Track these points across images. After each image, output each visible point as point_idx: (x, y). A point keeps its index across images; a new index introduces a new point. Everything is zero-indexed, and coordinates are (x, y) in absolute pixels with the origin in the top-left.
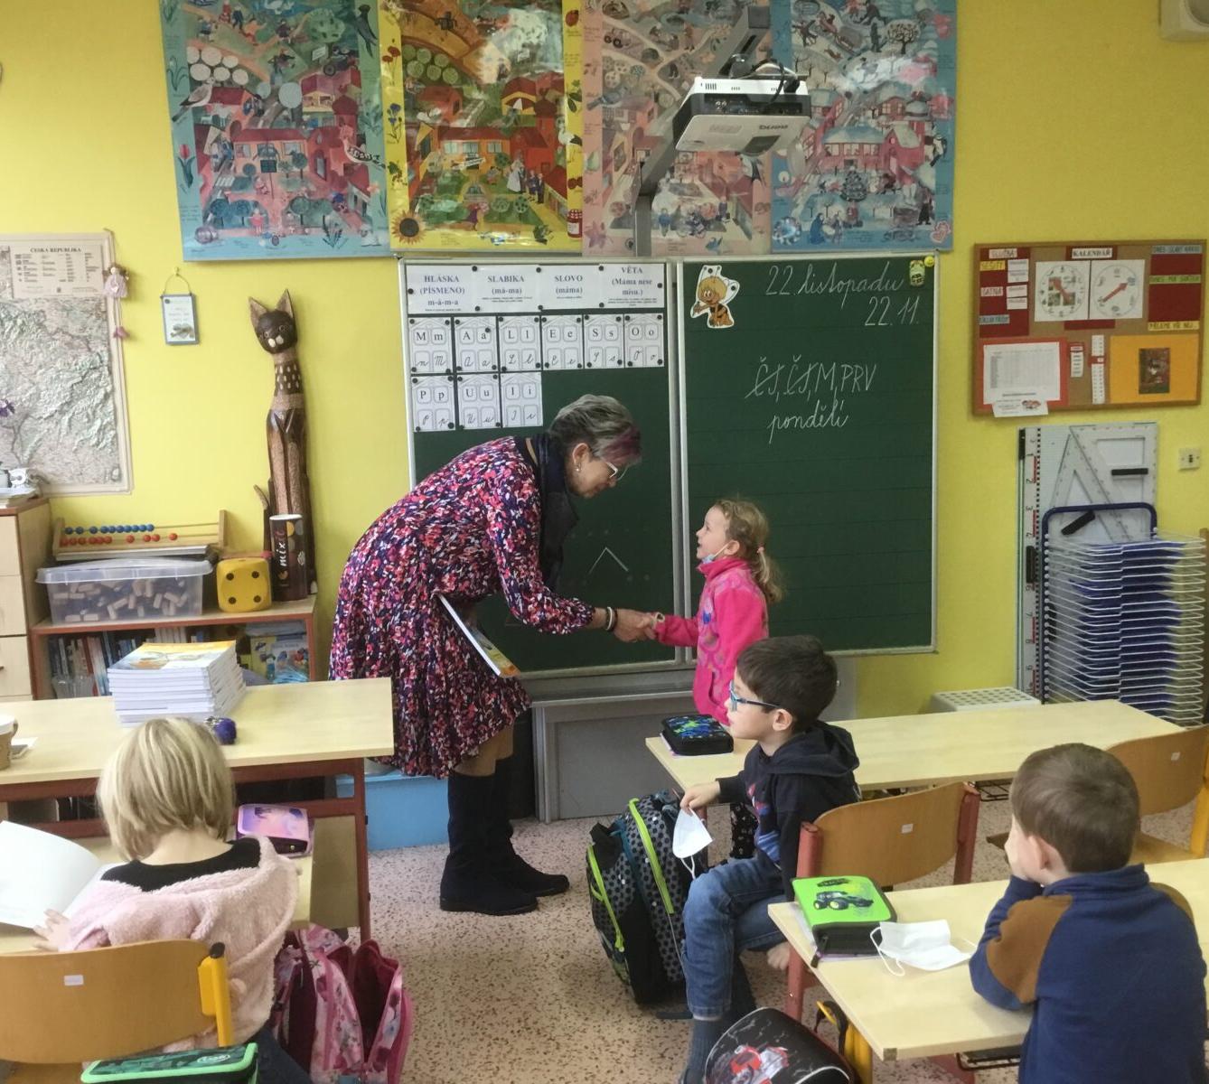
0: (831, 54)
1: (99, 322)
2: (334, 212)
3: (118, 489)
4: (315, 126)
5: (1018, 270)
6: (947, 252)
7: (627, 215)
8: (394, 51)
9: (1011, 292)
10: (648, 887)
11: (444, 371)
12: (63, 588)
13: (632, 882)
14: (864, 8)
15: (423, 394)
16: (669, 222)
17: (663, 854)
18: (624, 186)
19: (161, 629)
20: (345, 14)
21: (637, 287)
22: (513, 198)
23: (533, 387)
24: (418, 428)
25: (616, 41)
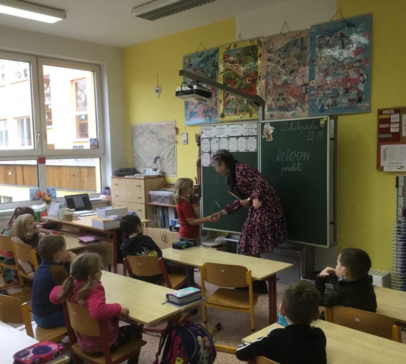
0: (328, 52)
2: (211, 113)
3: (175, 176)
5: (395, 118)
6: (369, 112)
8: (222, 73)
9: (392, 126)
11: (208, 152)
12: (152, 195)
14: (340, 35)
15: (204, 157)
20: (214, 65)
21: (250, 130)
22: (245, 106)
24: (203, 166)
25: (270, 60)
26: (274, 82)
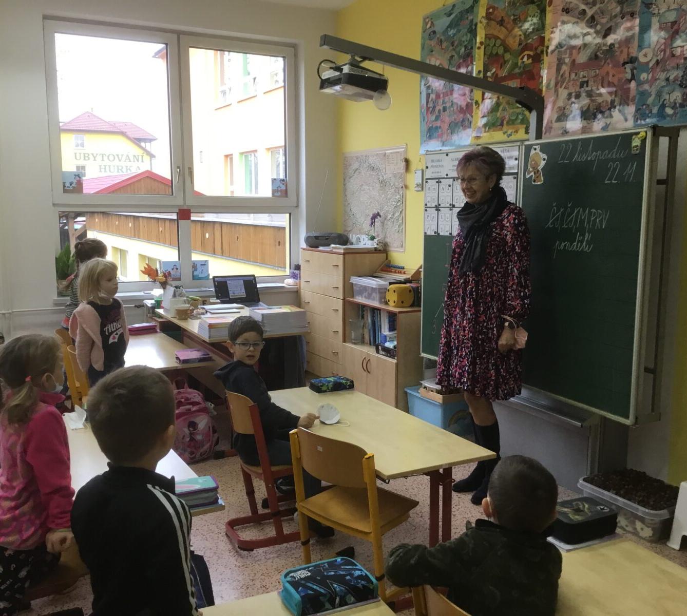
1: (402, 182)
2: (461, 128)
3: (401, 251)
8: (481, 43)
11: (434, 206)
12: (356, 285)
15: (428, 216)
18: (563, 96)
20: (470, 29)
22: (518, 111)
24: (426, 233)
26: (573, 58)
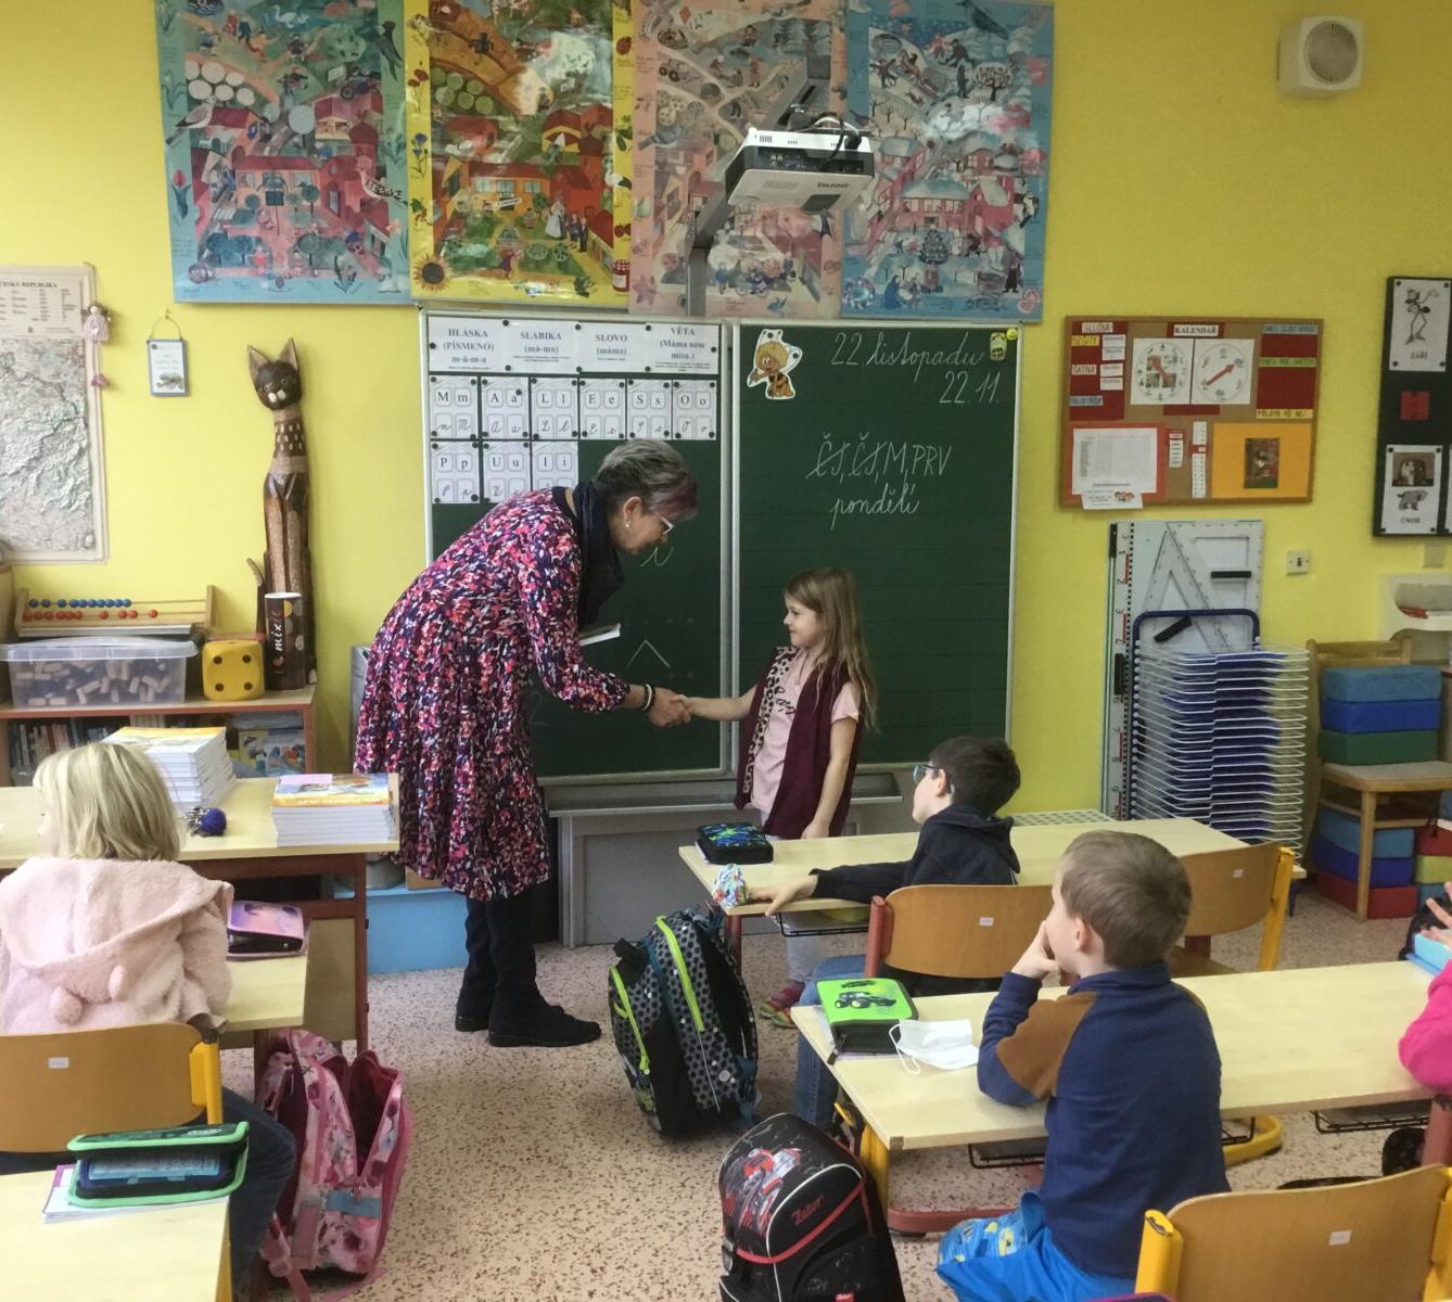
0: (913, 98)
1: (76, 367)
2: (347, 253)
3: (91, 558)
4: (329, 156)
5: (1114, 346)
6: (1036, 324)
7: (680, 270)
8: (420, 74)
9: (1105, 371)
10: (676, 1001)
11: (468, 436)
12: (27, 667)
13: (659, 995)
14: (951, 48)
15: (444, 461)
16: (726, 279)
17: (693, 965)
18: (677, 237)
19: (137, 717)
20: (367, 30)
21: (684, 351)
22: (553, 244)
23: (568, 459)
24: (437, 500)
25: (672, 74)
26: (694, 169)
